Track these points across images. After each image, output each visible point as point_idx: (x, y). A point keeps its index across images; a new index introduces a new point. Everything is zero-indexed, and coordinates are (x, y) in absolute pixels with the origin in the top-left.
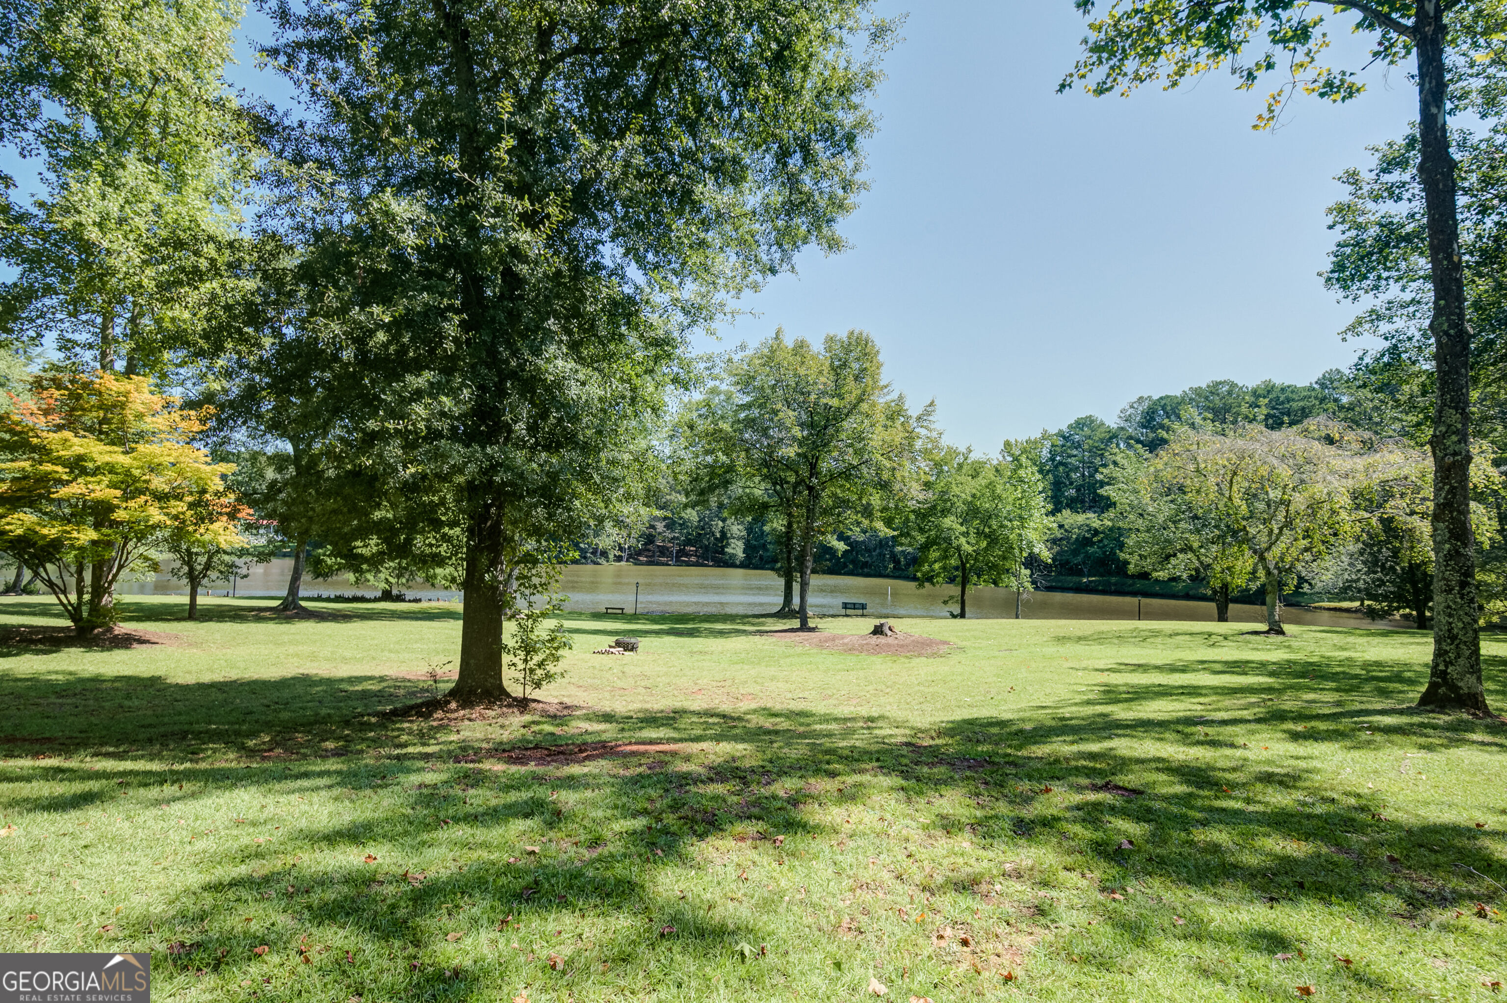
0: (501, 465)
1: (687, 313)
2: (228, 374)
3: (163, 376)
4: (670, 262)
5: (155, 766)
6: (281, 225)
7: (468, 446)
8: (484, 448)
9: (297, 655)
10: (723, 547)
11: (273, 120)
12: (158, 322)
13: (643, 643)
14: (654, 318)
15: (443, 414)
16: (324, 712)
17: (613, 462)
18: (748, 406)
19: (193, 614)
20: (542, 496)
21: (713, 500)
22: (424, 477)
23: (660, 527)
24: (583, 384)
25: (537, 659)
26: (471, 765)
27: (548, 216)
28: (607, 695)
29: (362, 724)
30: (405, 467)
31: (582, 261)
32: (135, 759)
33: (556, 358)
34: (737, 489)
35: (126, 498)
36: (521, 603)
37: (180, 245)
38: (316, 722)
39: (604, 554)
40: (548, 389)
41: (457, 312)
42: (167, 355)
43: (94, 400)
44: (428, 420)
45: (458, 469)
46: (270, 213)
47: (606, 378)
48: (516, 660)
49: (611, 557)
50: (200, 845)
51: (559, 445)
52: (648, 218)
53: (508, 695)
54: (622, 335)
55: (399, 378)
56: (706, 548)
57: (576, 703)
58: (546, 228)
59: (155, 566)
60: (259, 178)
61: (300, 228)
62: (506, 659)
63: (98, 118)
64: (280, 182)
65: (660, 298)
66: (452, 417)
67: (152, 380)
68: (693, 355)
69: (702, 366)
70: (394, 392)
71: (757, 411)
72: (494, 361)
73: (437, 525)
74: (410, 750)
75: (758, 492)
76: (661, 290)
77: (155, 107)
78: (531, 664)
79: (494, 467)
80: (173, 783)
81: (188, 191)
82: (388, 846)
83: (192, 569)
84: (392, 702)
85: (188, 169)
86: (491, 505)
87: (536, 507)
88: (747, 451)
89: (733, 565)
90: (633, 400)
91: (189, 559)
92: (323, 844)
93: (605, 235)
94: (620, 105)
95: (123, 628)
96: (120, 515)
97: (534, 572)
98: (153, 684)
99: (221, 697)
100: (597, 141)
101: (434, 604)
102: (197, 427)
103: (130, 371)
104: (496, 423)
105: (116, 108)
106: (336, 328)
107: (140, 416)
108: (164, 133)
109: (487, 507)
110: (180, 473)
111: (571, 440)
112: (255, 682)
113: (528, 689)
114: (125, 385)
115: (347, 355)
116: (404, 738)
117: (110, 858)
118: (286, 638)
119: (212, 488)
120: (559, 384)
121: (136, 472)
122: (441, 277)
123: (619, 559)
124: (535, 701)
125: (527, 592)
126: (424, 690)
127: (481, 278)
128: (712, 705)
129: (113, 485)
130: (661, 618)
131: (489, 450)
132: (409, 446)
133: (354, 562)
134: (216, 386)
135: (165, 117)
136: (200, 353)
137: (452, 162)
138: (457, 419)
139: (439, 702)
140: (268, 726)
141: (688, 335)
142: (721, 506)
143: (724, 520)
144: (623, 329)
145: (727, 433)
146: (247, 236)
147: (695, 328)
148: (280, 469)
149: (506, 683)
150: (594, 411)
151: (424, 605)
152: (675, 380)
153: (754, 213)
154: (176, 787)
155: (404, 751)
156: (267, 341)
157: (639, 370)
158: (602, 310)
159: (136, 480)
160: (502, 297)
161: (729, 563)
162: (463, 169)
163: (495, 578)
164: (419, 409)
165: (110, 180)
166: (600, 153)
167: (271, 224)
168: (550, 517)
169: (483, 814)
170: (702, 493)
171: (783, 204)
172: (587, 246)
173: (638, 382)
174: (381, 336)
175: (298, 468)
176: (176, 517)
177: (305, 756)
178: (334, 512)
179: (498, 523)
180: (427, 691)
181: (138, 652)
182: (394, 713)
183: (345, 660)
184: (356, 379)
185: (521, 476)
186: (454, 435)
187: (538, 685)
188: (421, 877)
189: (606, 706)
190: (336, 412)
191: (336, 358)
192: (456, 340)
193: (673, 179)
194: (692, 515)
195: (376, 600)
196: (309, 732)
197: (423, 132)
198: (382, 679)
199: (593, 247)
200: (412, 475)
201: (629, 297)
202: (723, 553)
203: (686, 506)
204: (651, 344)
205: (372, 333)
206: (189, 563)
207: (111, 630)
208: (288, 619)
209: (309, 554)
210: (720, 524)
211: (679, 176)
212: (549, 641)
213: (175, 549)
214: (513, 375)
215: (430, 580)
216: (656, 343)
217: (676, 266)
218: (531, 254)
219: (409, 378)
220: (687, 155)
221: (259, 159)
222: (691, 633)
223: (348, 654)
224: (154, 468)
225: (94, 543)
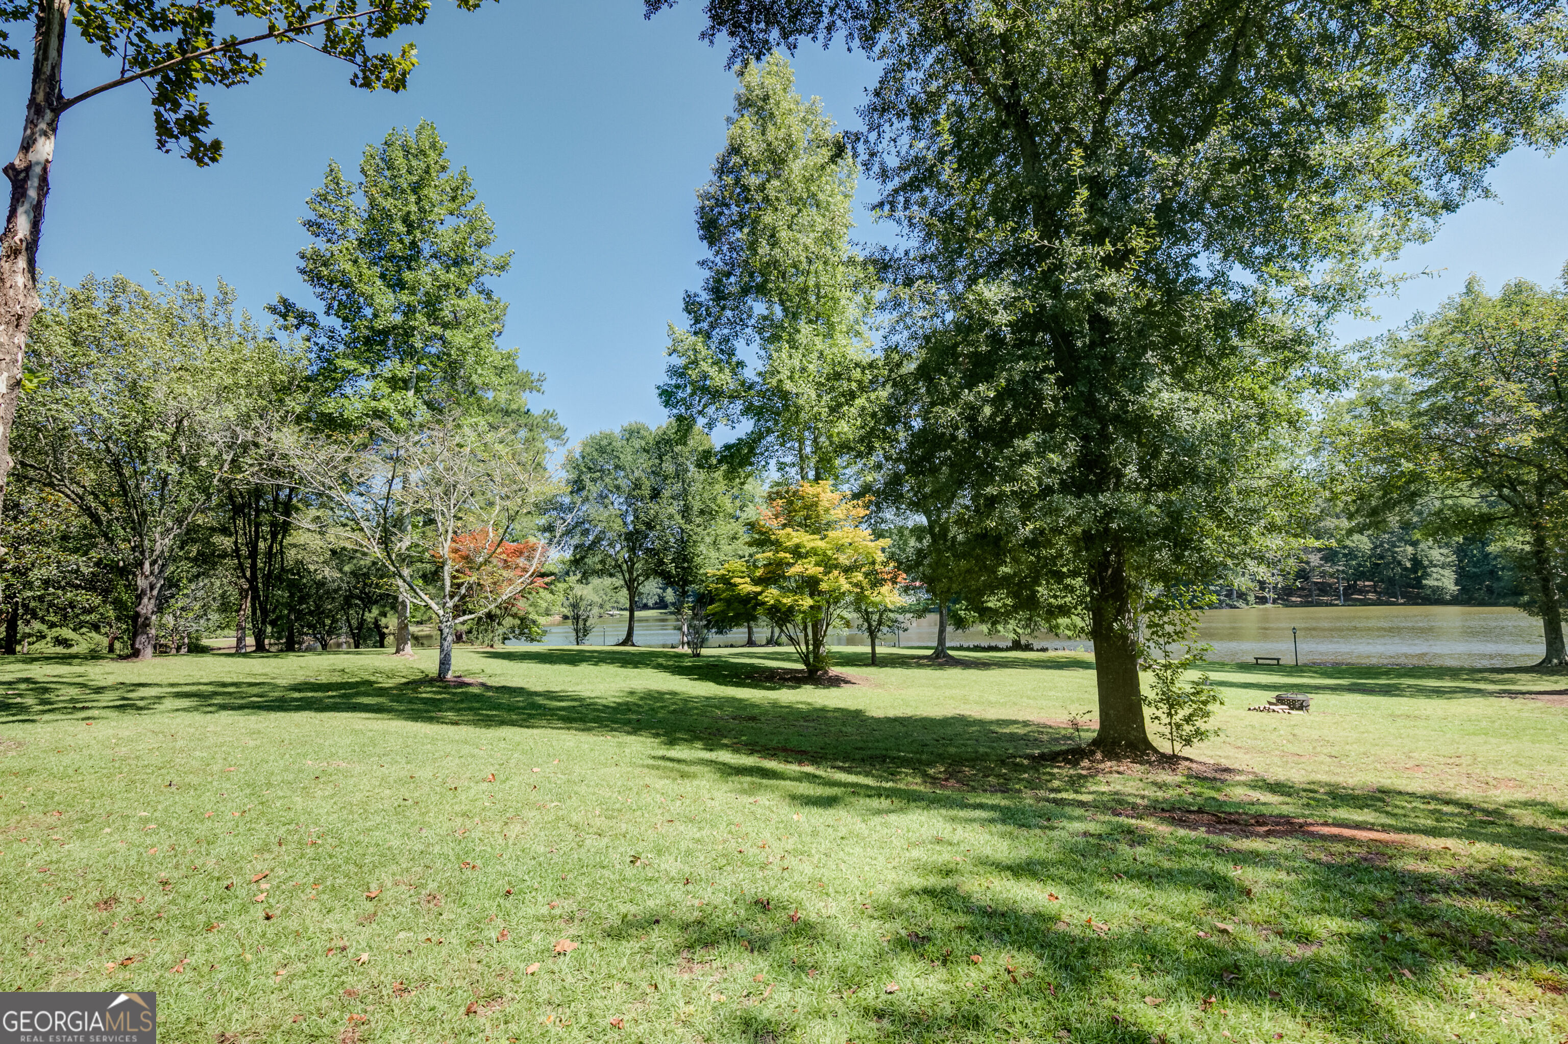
0: (1116, 511)
1: (1319, 299)
2: (879, 467)
3: (837, 477)
4: (1284, 247)
5: (870, 781)
6: (901, 338)
7: (1079, 496)
8: (1095, 496)
9: (952, 698)
10: (1419, 580)
11: (887, 258)
12: (830, 437)
13: (1316, 700)
14: (1275, 319)
15: (1053, 470)
16: (982, 750)
17: (1245, 493)
18: (1433, 391)
19: (874, 661)
20: (1165, 538)
21: (1393, 520)
22: (1042, 532)
23: (1315, 560)
24: (1196, 411)
25: (1183, 713)
26: (1133, 821)
27: (1132, 251)
28: (1276, 760)
29: (1016, 765)
30: (1024, 524)
31: (1175, 281)
32: (857, 773)
33: (1159, 391)
34: (1432, 501)
35: (826, 573)
36: (1156, 653)
37: (837, 376)
38: (976, 759)
39: (1242, 596)
40: (1157, 425)
41: (1052, 371)
42: (838, 462)
43: (800, 503)
44: (1039, 478)
45: (1072, 521)
46: (893, 330)
47: (1222, 399)
48: (1159, 713)
49: (1251, 598)
50: (915, 853)
51: (1177, 482)
52: (1248, 209)
53: (1155, 751)
54: (1234, 349)
55: (1009, 444)
56: (1391, 581)
57: (1236, 766)
58: (1133, 263)
59: (848, 624)
60: (881, 307)
61: (913, 337)
62: (1147, 712)
63: (782, 303)
64: (897, 304)
65: (1276, 293)
66: (1060, 473)
67: (831, 482)
68: (1339, 347)
69: (1354, 357)
70: (1005, 458)
71: (1450, 396)
72: (1092, 408)
73: (1059, 577)
74: (1064, 795)
75: (1467, 502)
76: (1279, 282)
77: (811, 283)
78: (1177, 718)
79: (1109, 514)
80: (887, 797)
81: (837, 335)
82: (1066, 889)
83: (870, 626)
84: (1039, 747)
85: (835, 319)
86: (1110, 553)
87: (1160, 549)
88: (1441, 450)
89: (1440, 602)
90: (1262, 417)
91: (867, 616)
92: (1008, 873)
93: (1197, 246)
94: (1195, 101)
95: (835, 671)
96: (824, 586)
97: (1166, 619)
98: (856, 717)
99: (903, 729)
100: (1177, 152)
101: (1060, 653)
102: (862, 512)
103: (818, 478)
104: (1103, 470)
105: (791, 292)
106: (952, 412)
107: (827, 511)
108: (818, 297)
109: (1107, 555)
110: (856, 550)
111: (1191, 475)
112: (925, 719)
113: (1178, 747)
114: (816, 489)
115: (961, 434)
116: (1056, 783)
117: (858, 850)
118: (942, 682)
119: (879, 560)
120: (1167, 417)
121: (829, 553)
122: (1032, 343)
123: (1262, 600)
124: (1187, 759)
125: (1161, 641)
126: (1065, 738)
127: (1070, 333)
128: (1442, 788)
129: (817, 564)
130: (1336, 670)
131: (1101, 498)
132: (1025, 506)
133: (985, 614)
134: (869, 478)
135: (817, 286)
136: (860, 455)
137: (1031, 235)
138: (1065, 472)
139: (1083, 750)
140: (941, 758)
141: (1327, 326)
142: (1406, 526)
143: (1415, 544)
144: (1235, 341)
145: (1403, 432)
146: (880, 355)
147: (1338, 316)
148: (920, 539)
149: (1150, 737)
150: (1214, 438)
151: (1051, 654)
152: (1317, 382)
153: (1404, 145)
154: (889, 801)
155: (1059, 796)
156: (902, 435)
157: (1263, 381)
158: (1207, 327)
159: (830, 559)
160: (1093, 344)
161: (1436, 598)
162: (1041, 238)
163: (1123, 628)
164: (1030, 470)
165: (793, 344)
166: (1180, 164)
167: (895, 338)
168: (1178, 559)
169: (1158, 876)
170: (1374, 512)
171: (1453, 116)
172: (1177, 265)
173: (1265, 396)
174: (988, 410)
175: (933, 536)
176: (856, 585)
177: (974, 789)
178: (968, 571)
179: (1118, 571)
180: (1069, 738)
181: (845, 689)
182: (1042, 757)
183: (991, 704)
184: (969, 453)
185: (1139, 519)
186: (1065, 488)
187: (1188, 742)
188: (1105, 928)
189: (1278, 774)
190: (960, 484)
191: (954, 438)
192: (1054, 399)
193: (1276, 152)
194: (1363, 542)
195: (1008, 649)
196: (973, 767)
197: (1001, 219)
198: (1026, 724)
199: (1185, 263)
200: (1032, 532)
201: (1238, 304)
202: (1419, 585)
203: (1350, 532)
204: (1275, 348)
205: (979, 410)
206: (868, 620)
207: (826, 672)
208: (941, 666)
209: (949, 610)
210: (1410, 549)
211: (1281, 146)
212: (1194, 694)
213: (858, 610)
214: (1116, 419)
215: (1053, 630)
216: (1282, 346)
217: (1296, 249)
218: (1118, 295)
219: (1016, 442)
220: (1289, 117)
221: (880, 294)
222: (1387, 691)
223: (993, 698)
224: (839, 548)
225: (811, 607)
